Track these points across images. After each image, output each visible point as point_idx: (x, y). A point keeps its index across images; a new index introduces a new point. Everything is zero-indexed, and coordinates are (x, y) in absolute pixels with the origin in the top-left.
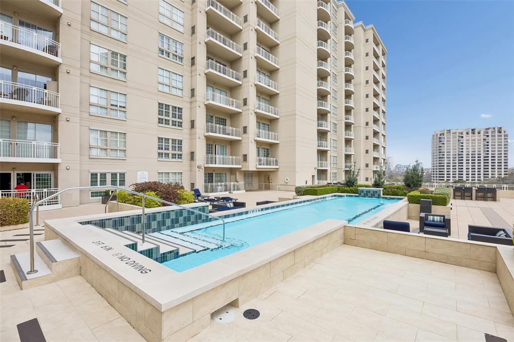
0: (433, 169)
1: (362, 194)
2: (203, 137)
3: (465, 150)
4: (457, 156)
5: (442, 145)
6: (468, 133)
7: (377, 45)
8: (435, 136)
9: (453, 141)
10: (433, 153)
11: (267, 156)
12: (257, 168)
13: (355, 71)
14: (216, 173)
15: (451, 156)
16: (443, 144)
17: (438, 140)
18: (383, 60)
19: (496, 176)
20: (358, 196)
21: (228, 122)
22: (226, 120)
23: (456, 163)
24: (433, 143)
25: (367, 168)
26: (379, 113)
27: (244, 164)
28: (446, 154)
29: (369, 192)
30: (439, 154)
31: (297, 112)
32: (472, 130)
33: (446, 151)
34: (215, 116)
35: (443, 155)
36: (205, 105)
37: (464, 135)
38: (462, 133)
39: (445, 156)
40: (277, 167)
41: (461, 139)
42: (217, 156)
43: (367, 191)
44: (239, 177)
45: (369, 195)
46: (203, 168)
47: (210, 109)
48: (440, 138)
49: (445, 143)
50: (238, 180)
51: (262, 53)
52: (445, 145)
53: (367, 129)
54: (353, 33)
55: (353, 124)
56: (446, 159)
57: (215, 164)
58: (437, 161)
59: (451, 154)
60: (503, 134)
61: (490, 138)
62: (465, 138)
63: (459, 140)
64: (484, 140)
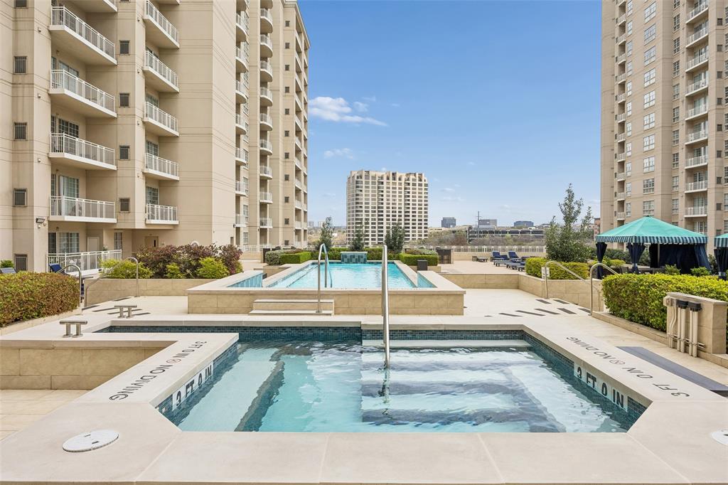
0: (349, 228)
1: (346, 260)
2: (44, 160)
3: (385, 201)
4: (376, 210)
5: (360, 193)
6: (388, 179)
7: (299, 33)
8: (351, 179)
9: (372, 187)
10: (349, 204)
11: (153, 203)
12: (146, 224)
13: (273, 68)
14: (60, 233)
15: (370, 209)
16: (361, 191)
17: (355, 185)
18: (305, 58)
19: (417, 237)
20: (340, 263)
21: (81, 130)
22: (77, 127)
23: (375, 220)
24: (348, 188)
25: (287, 226)
26: (300, 140)
27: (123, 215)
28: (364, 205)
29: (354, 256)
30: (355, 205)
31: (214, 132)
32: (393, 174)
33: (364, 202)
34: (59, 117)
35: (361, 207)
36: (49, 95)
37: (385, 180)
38: (382, 178)
39: (364, 209)
40: (176, 222)
41: (381, 185)
42: (64, 198)
43: (359, 256)
44: (107, 240)
45: (354, 260)
46: (46, 222)
47: (57, 103)
48: (357, 182)
49: (364, 189)
50: (106, 247)
51: (156, 17)
52: (364, 193)
53: (287, 164)
54: (271, 7)
55: (270, 154)
56: (364, 213)
57: (60, 214)
58: (353, 216)
59: (370, 205)
60: (423, 182)
61: (411, 186)
62: (385, 185)
63: (379, 188)
64: (405, 189)
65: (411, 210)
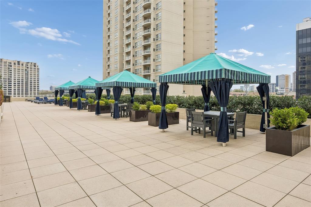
3: (13, 76)
4: (7, 80)
6: (15, 64)
9: (4, 68)
32: (18, 62)
37: (13, 64)
38: (11, 63)
41: (10, 67)
60: (36, 67)
61: (29, 69)
62: (13, 67)
63: (8, 68)
64: (26, 70)
65: (29, 81)
